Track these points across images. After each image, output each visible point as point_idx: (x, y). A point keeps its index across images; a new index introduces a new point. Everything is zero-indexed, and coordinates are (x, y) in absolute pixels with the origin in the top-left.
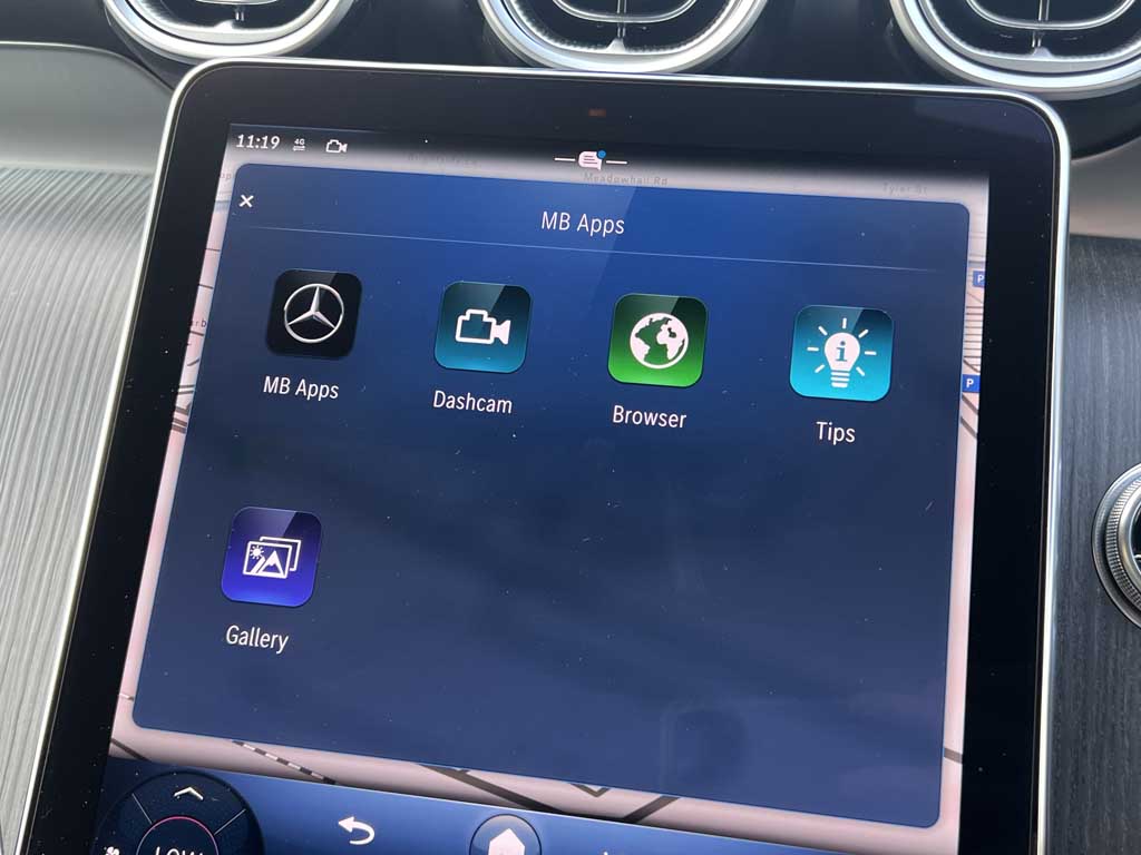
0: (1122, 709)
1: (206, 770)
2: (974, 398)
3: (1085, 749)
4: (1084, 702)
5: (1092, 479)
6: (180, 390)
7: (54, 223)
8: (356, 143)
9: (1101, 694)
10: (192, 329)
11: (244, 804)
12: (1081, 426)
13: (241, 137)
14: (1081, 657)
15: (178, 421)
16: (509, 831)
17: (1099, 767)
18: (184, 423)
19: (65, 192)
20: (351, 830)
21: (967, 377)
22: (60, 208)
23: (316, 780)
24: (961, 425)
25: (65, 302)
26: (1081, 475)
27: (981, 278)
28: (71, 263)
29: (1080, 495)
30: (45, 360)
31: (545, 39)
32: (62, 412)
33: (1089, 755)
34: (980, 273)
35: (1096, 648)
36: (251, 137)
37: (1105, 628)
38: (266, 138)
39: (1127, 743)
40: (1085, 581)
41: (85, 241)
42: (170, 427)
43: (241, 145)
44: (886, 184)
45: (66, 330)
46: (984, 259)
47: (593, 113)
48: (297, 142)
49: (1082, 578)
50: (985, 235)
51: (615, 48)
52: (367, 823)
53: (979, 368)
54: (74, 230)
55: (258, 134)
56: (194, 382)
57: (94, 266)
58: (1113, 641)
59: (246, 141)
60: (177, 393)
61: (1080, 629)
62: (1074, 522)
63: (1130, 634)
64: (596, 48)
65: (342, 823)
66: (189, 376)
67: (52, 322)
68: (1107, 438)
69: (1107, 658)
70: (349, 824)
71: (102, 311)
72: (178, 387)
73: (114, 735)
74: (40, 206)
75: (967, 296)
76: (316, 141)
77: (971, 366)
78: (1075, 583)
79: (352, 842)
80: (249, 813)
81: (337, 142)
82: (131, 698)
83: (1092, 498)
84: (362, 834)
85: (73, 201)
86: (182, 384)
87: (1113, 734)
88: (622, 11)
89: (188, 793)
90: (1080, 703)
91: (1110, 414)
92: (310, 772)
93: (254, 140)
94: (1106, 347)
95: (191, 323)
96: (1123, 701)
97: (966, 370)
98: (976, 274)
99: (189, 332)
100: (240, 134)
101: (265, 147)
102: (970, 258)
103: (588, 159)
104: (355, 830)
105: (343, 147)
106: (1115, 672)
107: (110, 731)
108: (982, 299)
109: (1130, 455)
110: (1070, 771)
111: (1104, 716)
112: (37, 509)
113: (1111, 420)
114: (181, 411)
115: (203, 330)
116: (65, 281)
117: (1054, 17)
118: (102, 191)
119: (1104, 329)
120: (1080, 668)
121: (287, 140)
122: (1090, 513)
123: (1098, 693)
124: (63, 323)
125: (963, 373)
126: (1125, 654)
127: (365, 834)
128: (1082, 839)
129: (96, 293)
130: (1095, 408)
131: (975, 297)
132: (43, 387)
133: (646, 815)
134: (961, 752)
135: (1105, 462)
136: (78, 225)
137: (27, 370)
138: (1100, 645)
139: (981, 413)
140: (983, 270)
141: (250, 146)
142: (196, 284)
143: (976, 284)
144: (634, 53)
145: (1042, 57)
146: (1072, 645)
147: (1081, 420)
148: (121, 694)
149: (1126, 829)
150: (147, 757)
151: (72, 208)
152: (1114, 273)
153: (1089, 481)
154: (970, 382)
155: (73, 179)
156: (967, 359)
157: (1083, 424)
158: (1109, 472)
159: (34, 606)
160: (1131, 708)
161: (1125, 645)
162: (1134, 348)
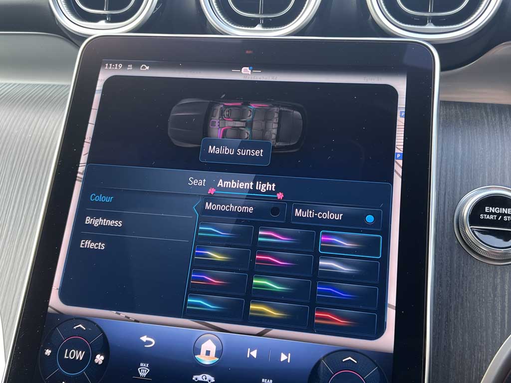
0: (466, 291)
1: (87, 318)
2: (400, 162)
3: (451, 307)
4: (450, 287)
5: (453, 197)
6: (80, 165)
7: (33, 104)
8: (152, 66)
9: (457, 285)
10: (86, 140)
11: (102, 331)
12: (449, 175)
13: (107, 65)
14: (449, 269)
15: (79, 177)
16: (210, 341)
17: (457, 314)
18: (81, 178)
19: (39, 92)
20: (145, 341)
21: (397, 153)
22: (36, 99)
23: (132, 321)
24: (395, 173)
25: (37, 134)
26: (449, 195)
27: (403, 114)
28: (40, 119)
29: (448, 203)
30: (28, 158)
31: (230, 24)
32: (35, 177)
33: (453, 311)
34: (403, 112)
35: (455, 265)
36: (111, 65)
37: (459, 257)
38: (116, 65)
39: (468, 305)
40: (450, 238)
41: (46, 111)
42: (76, 180)
43: (106, 68)
44: (365, 78)
45: (37, 146)
46: (404, 106)
47: (247, 52)
48: (129, 66)
49: (449, 237)
50: (405, 97)
51: (259, 27)
52: (151, 338)
53: (402, 150)
54: (41, 107)
55: (114, 63)
56: (86, 162)
57: (49, 120)
58: (462, 262)
59: (109, 66)
60: (79, 166)
61: (449, 258)
62: (446, 214)
63: (469, 260)
64: (251, 28)
65: (142, 338)
66: (84, 159)
67: (31, 143)
68: (459, 180)
69: (459, 270)
70: (144, 339)
71: (52, 137)
72: (79, 164)
73: (50, 304)
74: (28, 98)
75: (397, 121)
76: (136, 66)
77: (399, 149)
78: (446, 239)
79: (146, 346)
80: (104, 335)
81: (145, 66)
82: (57, 289)
83: (453, 204)
84: (150, 343)
85: (41, 96)
86: (81, 163)
87: (462, 301)
88: (261, 13)
89: (79, 327)
90: (448, 288)
91: (461, 170)
92: (129, 318)
93: (112, 66)
94: (460, 144)
95: (85, 138)
96: (466, 287)
97: (397, 151)
98: (401, 112)
99: (84, 142)
100: (106, 63)
101: (116, 68)
102: (398, 106)
103: (246, 70)
104: (146, 341)
105: (147, 68)
106: (463, 276)
107: (49, 302)
108: (404, 122)
109: (469, 186)
110: (444, 317)
111: (459, 293)
112: (23, 217)
113: (461, 173)
114: (80, 173)
115: (90, 141)
116: (37, 126)
117: (435, 11)
118: (53, 92)
119: (460, 137)
120: (449, 274)
121: (125, 65)
122: (453, 210)
123: (456, 284)
124: (36, 143)
125: (396, 152)
126: (467, 268)
127: (151, 343)
128: (450, 345)
129: (49, 131)
130: (455, 168)
131: (401, 122)
132: (27, 167)
133: (266, 333)
134: (395, 305)
135: (459, 189)
136: (43, 105)
137: (21, 162)
138: (457, 264)
139: (403, 168)
140: (404, 110)
141: (110, 68)
142: (87, 123)
143: (401, 116)
144: (266, 29)
145: (430, 27)
146: (445, 265)
147: (449, 173)
148: (53, 287)
149: (468, 340)
150: (64, 313)
151: (41, 98)
152: (466, 115)
153: (452, 197)
154: (398, 156)
155: (42, 87)
156: (398, 147)
157: (450, 174)
158: (460, 194)
159: (21, 256)
160: (469, 290)
161: (467, 264)
162: (472, 144)
